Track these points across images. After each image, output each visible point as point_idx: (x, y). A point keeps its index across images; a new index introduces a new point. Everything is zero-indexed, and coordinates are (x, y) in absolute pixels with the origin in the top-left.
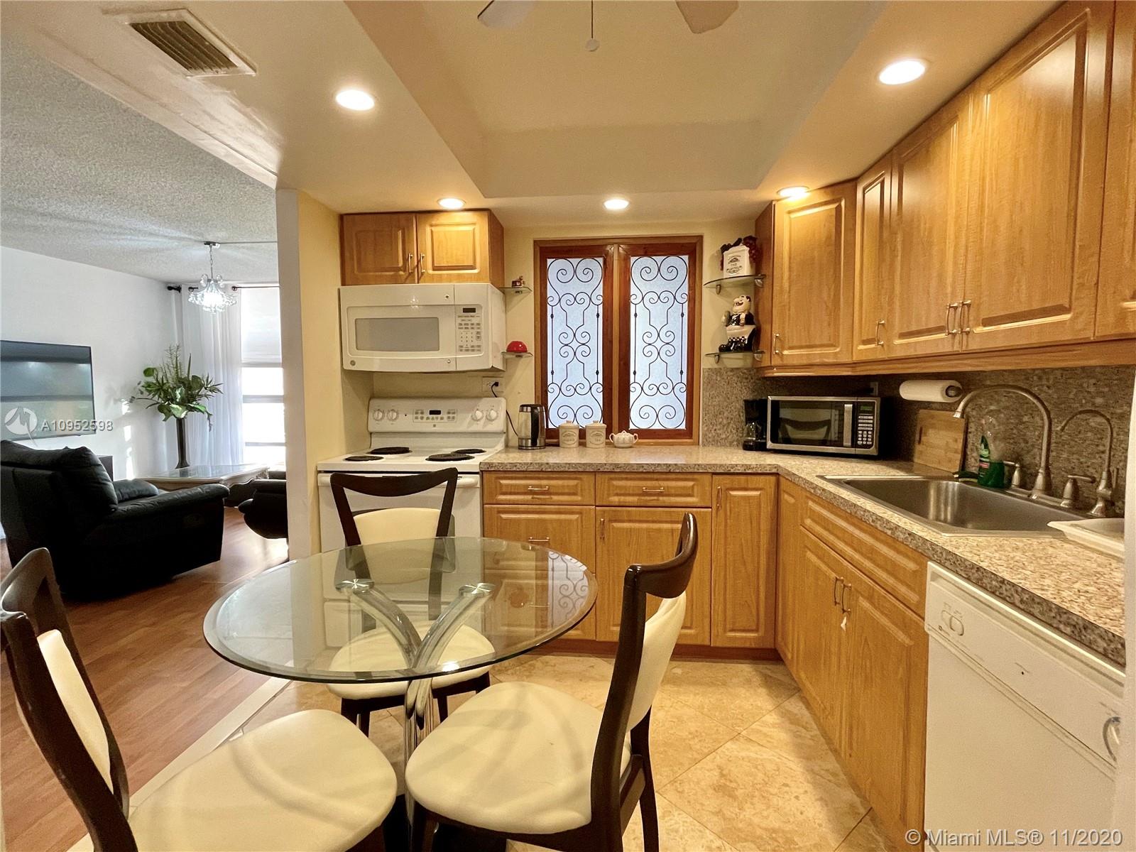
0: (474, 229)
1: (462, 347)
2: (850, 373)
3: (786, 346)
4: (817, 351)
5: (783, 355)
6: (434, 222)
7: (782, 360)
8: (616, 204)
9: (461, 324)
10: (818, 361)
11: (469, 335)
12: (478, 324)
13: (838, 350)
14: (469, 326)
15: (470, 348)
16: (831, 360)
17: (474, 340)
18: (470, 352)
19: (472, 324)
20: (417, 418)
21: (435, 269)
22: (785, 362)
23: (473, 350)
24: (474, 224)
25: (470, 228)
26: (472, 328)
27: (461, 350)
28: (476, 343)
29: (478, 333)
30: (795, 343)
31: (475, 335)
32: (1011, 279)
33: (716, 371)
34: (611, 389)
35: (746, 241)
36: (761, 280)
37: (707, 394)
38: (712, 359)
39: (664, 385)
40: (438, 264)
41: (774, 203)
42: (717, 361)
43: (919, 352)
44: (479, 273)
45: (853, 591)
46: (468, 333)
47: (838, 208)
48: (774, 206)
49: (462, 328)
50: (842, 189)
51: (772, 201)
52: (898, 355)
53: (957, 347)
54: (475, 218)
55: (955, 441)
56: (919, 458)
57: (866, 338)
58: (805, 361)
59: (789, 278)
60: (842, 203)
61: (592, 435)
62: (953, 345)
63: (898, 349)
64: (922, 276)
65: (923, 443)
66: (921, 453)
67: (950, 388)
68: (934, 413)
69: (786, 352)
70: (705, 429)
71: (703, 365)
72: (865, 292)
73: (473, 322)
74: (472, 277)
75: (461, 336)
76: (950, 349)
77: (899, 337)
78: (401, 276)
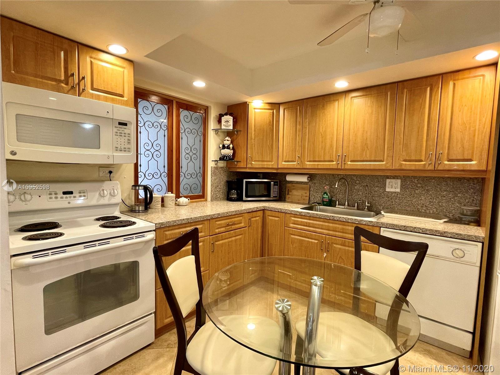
0: (124, 71)
1: (117, 148)
2: (275, 172)
3: (253, 160)
4: (265, 163)
5: (252, 163)
6: (94, 56)
7: (252, 166)
8: (199, 84)
9: (117, 133)
10: (265, 167)
11: (122, 140)
12: (129, 134)
13: (273, 163)
14: (123, 135)
15: (123, 149)
16: (270, 167)
17: (126, 143)
18: (123, 152)
19: (125, 134)
20: (51, 198)
21: (93, 89)
22: (253, 166)
23: (125, 151)
24: (124, 68)
25: (121, 70)
26: (125, 136)
27: (117, 150)
28: (127, 146)
29: (129, 140)
30: (257, 159)
31: (126, 141)
32: (363, 150)
33: (216, 168)
34: (172, 176)
35: (231, 115)
36: (237, 132)
37: (213, 178)
38: (214, 162)
39: (193, 174)
40: (96, 87)
41: (248, 103)
42: (216, 163)
43: (319, 167)
44: (127, 101)
45: (330, 243)
46: (122, 139)
47: (273, 112)
48: (248, 104)
49: (118, 135)
50: (274, 106)
51: (247, 102)
52: (308, 167)
53: (339, 167)
54: (125, 64)
55: (306, 193)
56: (288, 199)
57: (287, 160)
58: (261, 166)
59: (254, 134)
60: (275, 111)
61: (170, 200)
62: (338, 166)
63: (308, 165)
64: (321, 143)
65: (290, 195)
66: (289, 197)
67: (308, 177)
68: (295, 185)
69: (253, 163)
70: (212, 194)
71: (211, 164)
72: (285, 144)
73: (125, 132)
74: (123, 102)
75: (117, 140)
76: (336, 167)
77: (308, 162)
78: (63, 87)
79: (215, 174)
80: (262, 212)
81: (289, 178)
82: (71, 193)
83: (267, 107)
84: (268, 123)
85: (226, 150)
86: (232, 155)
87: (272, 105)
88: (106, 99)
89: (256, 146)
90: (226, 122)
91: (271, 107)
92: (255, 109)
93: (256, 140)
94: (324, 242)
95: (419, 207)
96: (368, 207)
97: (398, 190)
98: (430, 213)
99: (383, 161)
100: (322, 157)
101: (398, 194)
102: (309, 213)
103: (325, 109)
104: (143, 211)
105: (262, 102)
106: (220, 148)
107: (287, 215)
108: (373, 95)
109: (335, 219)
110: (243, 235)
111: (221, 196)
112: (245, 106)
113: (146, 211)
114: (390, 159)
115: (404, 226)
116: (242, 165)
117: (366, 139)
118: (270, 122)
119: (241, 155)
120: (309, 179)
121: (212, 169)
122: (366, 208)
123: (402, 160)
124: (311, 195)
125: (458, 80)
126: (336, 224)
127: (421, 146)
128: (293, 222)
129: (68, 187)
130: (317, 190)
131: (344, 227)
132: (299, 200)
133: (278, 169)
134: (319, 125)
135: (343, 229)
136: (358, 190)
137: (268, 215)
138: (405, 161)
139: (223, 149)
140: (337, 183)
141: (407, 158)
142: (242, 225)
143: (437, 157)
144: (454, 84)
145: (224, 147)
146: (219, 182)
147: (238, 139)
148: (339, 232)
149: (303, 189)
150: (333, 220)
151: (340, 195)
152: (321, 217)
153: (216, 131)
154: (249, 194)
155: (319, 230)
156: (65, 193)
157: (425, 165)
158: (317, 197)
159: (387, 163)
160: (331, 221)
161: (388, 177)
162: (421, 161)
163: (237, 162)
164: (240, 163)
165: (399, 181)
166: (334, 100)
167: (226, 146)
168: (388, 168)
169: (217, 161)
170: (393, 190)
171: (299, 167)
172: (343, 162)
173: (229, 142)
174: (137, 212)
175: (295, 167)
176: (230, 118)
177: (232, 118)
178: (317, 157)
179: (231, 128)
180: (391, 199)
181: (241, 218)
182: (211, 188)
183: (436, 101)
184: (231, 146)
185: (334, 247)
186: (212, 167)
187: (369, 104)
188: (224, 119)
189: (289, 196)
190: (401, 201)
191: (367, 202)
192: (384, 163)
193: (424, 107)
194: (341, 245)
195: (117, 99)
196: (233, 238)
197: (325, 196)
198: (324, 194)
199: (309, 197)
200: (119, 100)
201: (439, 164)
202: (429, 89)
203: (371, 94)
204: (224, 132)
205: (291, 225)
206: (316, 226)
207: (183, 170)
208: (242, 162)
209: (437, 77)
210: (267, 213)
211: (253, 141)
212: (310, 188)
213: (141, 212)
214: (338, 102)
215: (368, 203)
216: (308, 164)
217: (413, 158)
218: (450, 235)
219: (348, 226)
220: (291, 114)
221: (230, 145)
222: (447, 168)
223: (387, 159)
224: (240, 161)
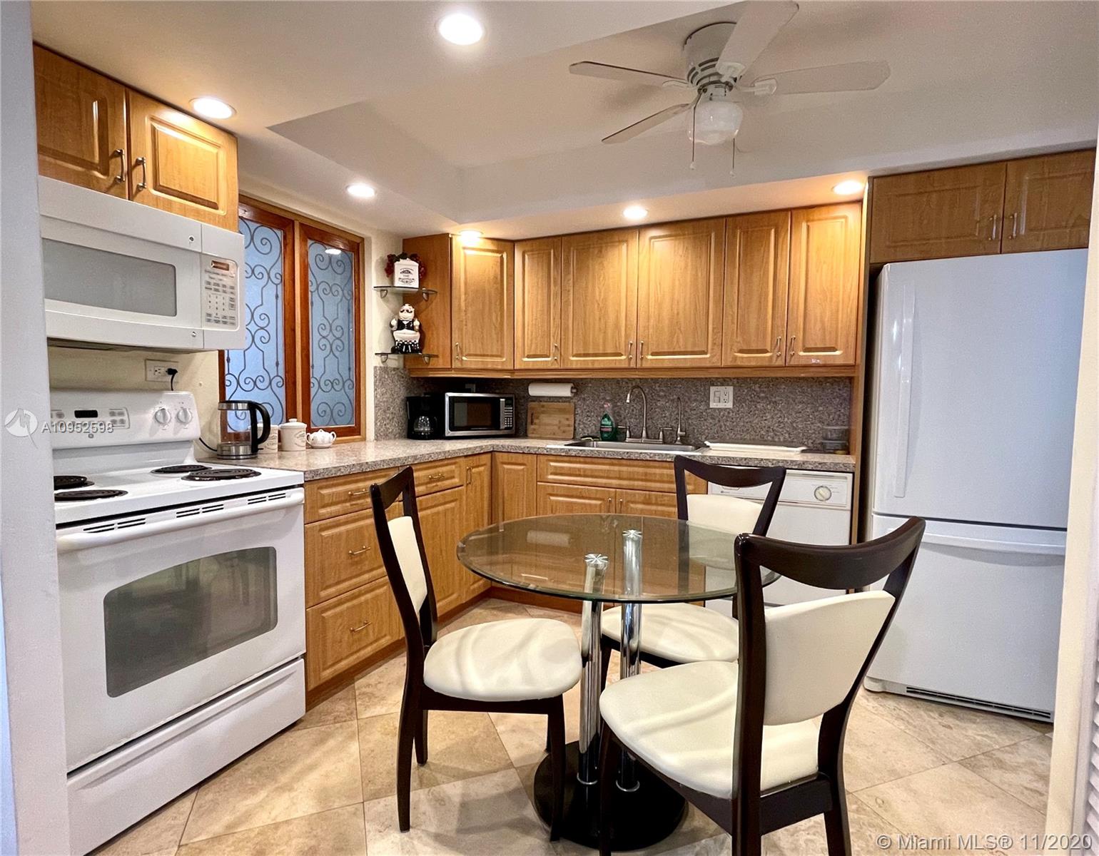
0: (217, 154)
1: (209, 315)
2: (509, 377)
3: (464, 354)
4: (489, 359)
5: (462, 360)
6: (157, 115)
7: (462, 364)
8: (362, 190)
9: (209, 283)
10: (489, 366)
11: (220, 299)
12: (232, 288)
13: (504, 359)
14: (221, 288)
15: (221, 319)
16: (500, 367)
17: (227, 308)
18: (221, 325)
19: (224, 286)
21: (157, 187)
22: (464, 366)
23: (225, 323)
24: (218, 147)
25: (213, 150)
26: (224, 292)
27: (209, 320)
28: (229, 313)
29: (232, 299)
30: (472, 352)
31: (227, 301)
32: (672, 335)
33: (385, 370)
34: (294, 383)
35: (413, 258)
36: (427, 294)
37: (379, 390)
38: (378, 358)
39: (336, 381)
40: (163, 183)
41: (450, 236)
42: (384, 360)
43: (596, 366)
44: (225, 216)
45: (624, 502)
46: (219, 297)
47: (502, 257)
48: (451, 239)
49: (211, 289)
50: (505, 245)
51: (448, 234)
52: (574, 366)
53: (633, 365)
54: (221, 139)
55: (567, 419)
56: (533, 433)
57: (531, 353)
58: (480, 366)
59: (465, 300)
60: (505, 256)
61: (298, 436)
62: (629, 364)
63: (574, 363)
64: (597, 322)
65: (535, 424)
66: (534, 430)
67: (572, 388)
68: (545, 403)
69: (464, 358)
70: (379, 424)
71: (372, 363)
72: (528, 322)
73: (224, 283)
74: (217, 219)
75: (210, 299)
76: (626, 366)
77: (573, 356)
78: (97, 178)
79: (383, 383)
80: (489, 455)
81: (534, 391)
82: (93, 414)
83: (490, 245)
84: (492, 278)
85: (405, 331)
86: (417, 342)
87: (500, 243)
88: (185, 211)
89: (469, 325)
90: (403, 272)
91: (498, 246)
92: (464, 248)
93: (469, 312)
94: (613, 502)
95: (762, 432)
96: (681, 436)
97: (730, 405)
98: (780, 441)
99: (706, 353)
100: (601, 348)
101: (729, 413)
102: (584, 450)
103: (603, 257)
104: (246, 457)
105: (480, 235)
106: (392, 326)
107: (542, 458)
108: (687, 236)
109: (632, 457)
110: (458, 502)
111: (396, 430)
112: (442, 243)
113: (253, 456)
114: (717, 350)
115: (746, 459)
116: (440, 363)
117: (678, 314)
118: (497, 278)
119: (437, 342)
120: (574, 391)
121: (375, 372)
122: (679, 439)
123: (736, 350)
124: (577, 422)
125: (813, 220)
126: (634, 466)
127: (765, 329)
128: (552, 471)
129: (87, 402)
130: (588, 411)
131: (649, 470)
132: (554, 434)
133: (513, 371)
134: (594, 286)
135: (646, 474)
136: (663, 409)
137: (501, 460)
138: (741, 351)
139: (397, 330)
140: (629, 395)
141: (745, 348)
142: (456, 481)
143: (788, 344)
144: (808, 227)
145: (401, 326)
146: (391, 400)
147: (430, 308)
148: (638, 480)
149: (562, 411)
150: (630, 460)
151: (632, 420)
152: (606, 456)
153: (382, 290)
154: (457, 424)
155: (604, 481)
156: (79, 414)
157: (771, 357)
158: (591, 427)
159: (712, 357)
160: (624, 462)
161: (713, 382)
162: (766, 351)
163: (430, 356)
164: (436, 359)
165: (730, 389)
166: (619, 242)
167: (405, 323)
168: (715, 365)
169: (387, 354)
170: (721, 405)
171: (556, 366)
172: (639, 356)
173: (411, 316)
174: (234, 458)
175: (550, 366)
176: (414, 266)
177: (418, 264)
178: (591, 347)
179: (416, 284)
180: (719, 421)
181: (453, 467)
182: (376, 414)
183: (784, 253)
184: (417, 323)
185: (632, 508)
186: (375, 367)
187: (681, 252)
188: (400, 266)
189: (533, 427)
190: (735, 423)
191: (679, 429)
192: (708, 356)
193: (767, 263)
194: (644, 503)
195: (205, 211)
196: (441, 508)
197: (606, 422)
198: (603, 418)
199: (575, 427)
200: (210, 213)
201: (792, 356)
202: (773, 231)
203: (684, 235)
204: (397, 294)
205: (551, 477)
206: (596, 474)
207: (316, 372)
208: (441, 357)
209: (784, 213)
210: (499, 457)
211: (463, 314)
212: (575, 408)
213: (241, 457)
214: (627, 246)
215: (681, 431)
216: (575, 361)
217: (754, 347)
218: (810, 467)
219: (655, 467)
220: (538, 265)
221: (413, 321)
222: (803, 362)
223: (712, 349)
224: (435, 354)
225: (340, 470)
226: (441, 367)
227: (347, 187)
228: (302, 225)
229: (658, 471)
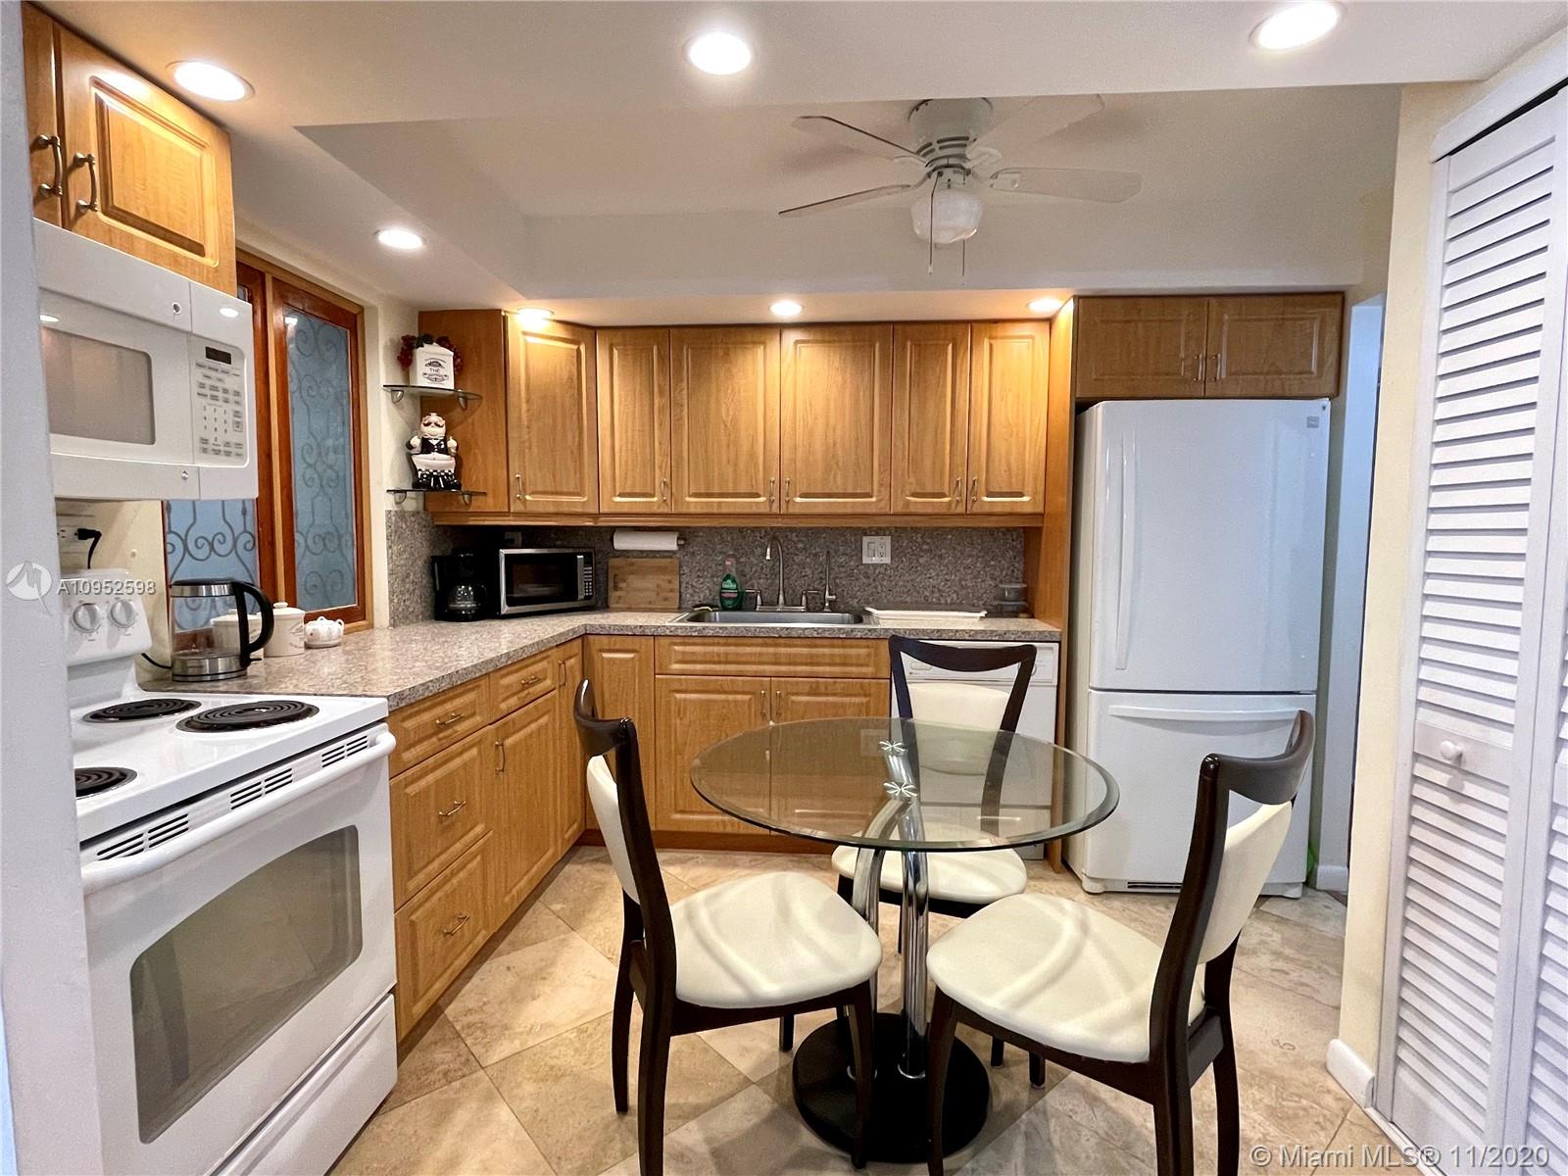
0: (201, 159)
1: (204, 441)
2: (591, 524)
3: (528, 492)
4: (565, 499)
5: (526, 500)
7: (525, 507)
8: (401, 239)
9: (202, 386)
10: (565, 509)
11: (220, 415)
12: (237, 394)
13: (585, 499)
14: (220, 394)
15: (222, 448)
16: (579, 510)
17: (230, 427)
18: (222, 457)
19: (225, 391)
21: (111, 210)
22: (528, 509)
23: (228, 454)
24: (202, 146)
25: (194, 151)
26: (226, 401)
27: (205, 451)
28: (234, 438)
29: (236, 413)
30: (540, 489)
31: (230, 417)
32: (827, 469)
33: (401, 515)
34: (272, 544)
35: (443, 342)
36: (466, 399)
37: (394, 548)
38: (391, 497)
39: (329, 536)
40: (120, 202)
41: (503, 314)
42: (398, 500)
43: (724, 510)
44: (216, 270)
45: (783, 695)
46: (218, 409)
47: (578, 351)
48: (505, 318)
49: (206, 396)
50: (582, 333)
51: (500, 310)
52: (692, 510)
53: (775, 509)
54: (205, 134)
55: (670, 582)
56: (617, 603)
57: (626, 491)
58: (551, 509)
59: (528, 410)
60: (583, 348)
61: (294, 630)
62: (771, 507)
63: (692, 506)
64: (724, 448)
65: (621, 589)
66: (620, 597)
67: (678, 539)
68: (634, 560)
69: (528, 497)
70: (396, 601)
71: (381, 506)
72: (621, 446)
73: (226, 386)
74: (205, 271)
75: (205, 414)
76: (767, 510)
77: (690, 496)
79: (399, 537)
80: (580, 641)
81: (621, 543)
83: (561, 332)
84: (565, 379)
85: (435, 455)
87: (577, 329)
88: (155, 256)
89: (535, 450)
90: (430, 364)
91: (573, 335)
92: (524, 333)
93: (535, 426)
94: (768, 695)
95: (927, 593)
96: (830, 601)
97: (887, 560)
98: (946, 604)
99: (871, 496)
100: (731, 485)
101: (886, 569)
103: (731, 362)
104: (229, 676)
105: (548, 315)
106: (409, 446)
107: (664, 642)
108: (844, 344)
109: (794, 634)
110: (551, 713)
111: (419, 608)
112: (493, 322)
113: (242, 673)
114: (885, 492)
116: (489, 504)
117: (834, 445)
118: (572, 379)
119: (483, 473)
120: (682, 542)
121: (389, 519)
122: (827, 604)
123: (907, 492)
124: (684, 585)
125: (996, 338)
126: (796, 646)
127: (943, 465)
128: (680, 657)
130: (699, 570)
131: (814, 651)
132: (650, 603)
133: (596, 516)
134: (718, 401)
135: (812, 656)
136: (803, 565)
137: (598, 648)
138: (914, 495)
139: (422, 453)
140: (769, 550)
141: (918, 490)
142: (548, 683)
143: (970, 487)
144: (991, 346)
145: (427, 447)
146: (411, 562)
147: (470, 420)
148: (801, 664)
149: (662, 570)
150: (789, 638)
151: (762, 581)
152: (757, 634)
153: (392, 389)
154: (516, 595)
155: (754, 668)
157: (950, 503)
158: (705, 590)
159: (879, 501)
160: (782, 641)
161: (866, 532)
162: (943, 495)
163: (471, 494)
164: (481, 498)
165: (887, 540)
166: (754, 343)
167: (434, 442)
168: (883, 511)
169: (405, 491)
170: (875, 560)
171: (666, 510)
172: (784, 498)
173: (441, 432)
174: (209, 678)
175: (655, 510)
176: (446, 356)
177: (452, 353)
178: (716, 485)
179: (449, 384)
180: (874, 580)
182: (391, 585)
183: (963, 376)
184: (452, 443)
185: (793, 702)
186: (390, 512)
187: (837, 364)
188: (425, 353)
189: (619, 593)
190: (893, 583)
191: (827, 593)
192: (874, 499)
193: (945, 385)
194: (809, 694)
195: (185, 258)
196: (534, 726)
197: (729, 584)
198: (725, 580)
199: (680, 592)
200: (193, 262)
201: (974, 501)
202: (950, 347)
203: (840, 341)
204: (412, 396)
205: (676, 667)
206: (743, 659)
207: (302, 522)
208: (490, 495)
209: (963, 326)
210: (596, 643)
211: (525, 431)
212: (680, 567)
213: (221, 677)
214: (765, 348)
215: (830, 595)
216: (693, 503)
217: (929, 489)
219: (823, 646)
220: (634, 363)
221: (445, 440)
222: (986, 509)
223: (879, 491)
224: (482, 490)
225: (428, 688)
226: (488, 510)
227: (376, 233)
228: (275, 280)
229: (826, 651)
